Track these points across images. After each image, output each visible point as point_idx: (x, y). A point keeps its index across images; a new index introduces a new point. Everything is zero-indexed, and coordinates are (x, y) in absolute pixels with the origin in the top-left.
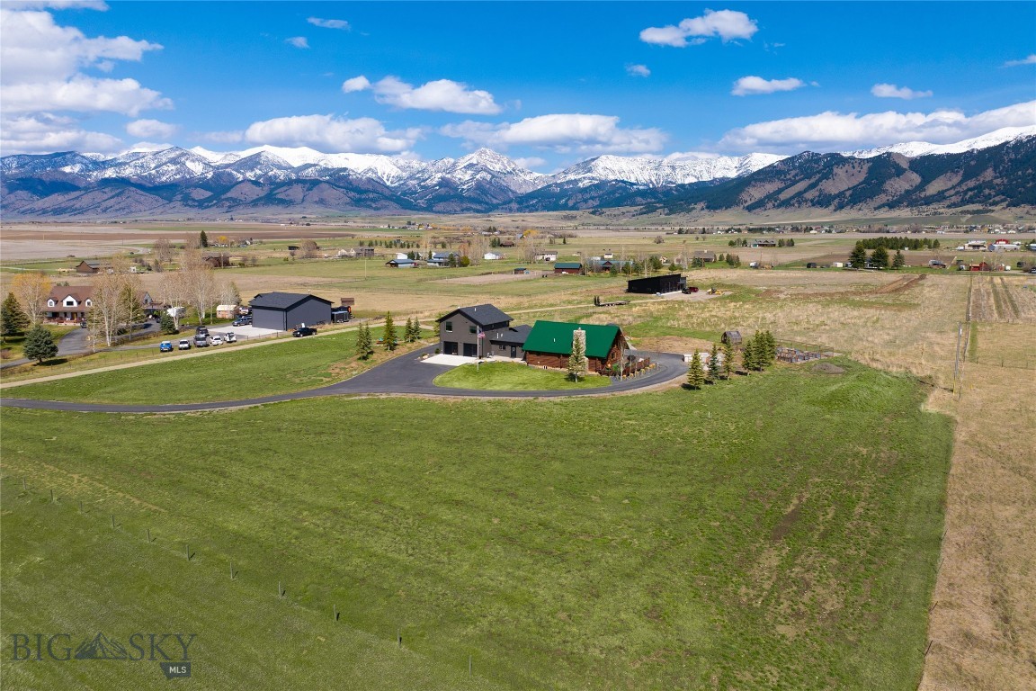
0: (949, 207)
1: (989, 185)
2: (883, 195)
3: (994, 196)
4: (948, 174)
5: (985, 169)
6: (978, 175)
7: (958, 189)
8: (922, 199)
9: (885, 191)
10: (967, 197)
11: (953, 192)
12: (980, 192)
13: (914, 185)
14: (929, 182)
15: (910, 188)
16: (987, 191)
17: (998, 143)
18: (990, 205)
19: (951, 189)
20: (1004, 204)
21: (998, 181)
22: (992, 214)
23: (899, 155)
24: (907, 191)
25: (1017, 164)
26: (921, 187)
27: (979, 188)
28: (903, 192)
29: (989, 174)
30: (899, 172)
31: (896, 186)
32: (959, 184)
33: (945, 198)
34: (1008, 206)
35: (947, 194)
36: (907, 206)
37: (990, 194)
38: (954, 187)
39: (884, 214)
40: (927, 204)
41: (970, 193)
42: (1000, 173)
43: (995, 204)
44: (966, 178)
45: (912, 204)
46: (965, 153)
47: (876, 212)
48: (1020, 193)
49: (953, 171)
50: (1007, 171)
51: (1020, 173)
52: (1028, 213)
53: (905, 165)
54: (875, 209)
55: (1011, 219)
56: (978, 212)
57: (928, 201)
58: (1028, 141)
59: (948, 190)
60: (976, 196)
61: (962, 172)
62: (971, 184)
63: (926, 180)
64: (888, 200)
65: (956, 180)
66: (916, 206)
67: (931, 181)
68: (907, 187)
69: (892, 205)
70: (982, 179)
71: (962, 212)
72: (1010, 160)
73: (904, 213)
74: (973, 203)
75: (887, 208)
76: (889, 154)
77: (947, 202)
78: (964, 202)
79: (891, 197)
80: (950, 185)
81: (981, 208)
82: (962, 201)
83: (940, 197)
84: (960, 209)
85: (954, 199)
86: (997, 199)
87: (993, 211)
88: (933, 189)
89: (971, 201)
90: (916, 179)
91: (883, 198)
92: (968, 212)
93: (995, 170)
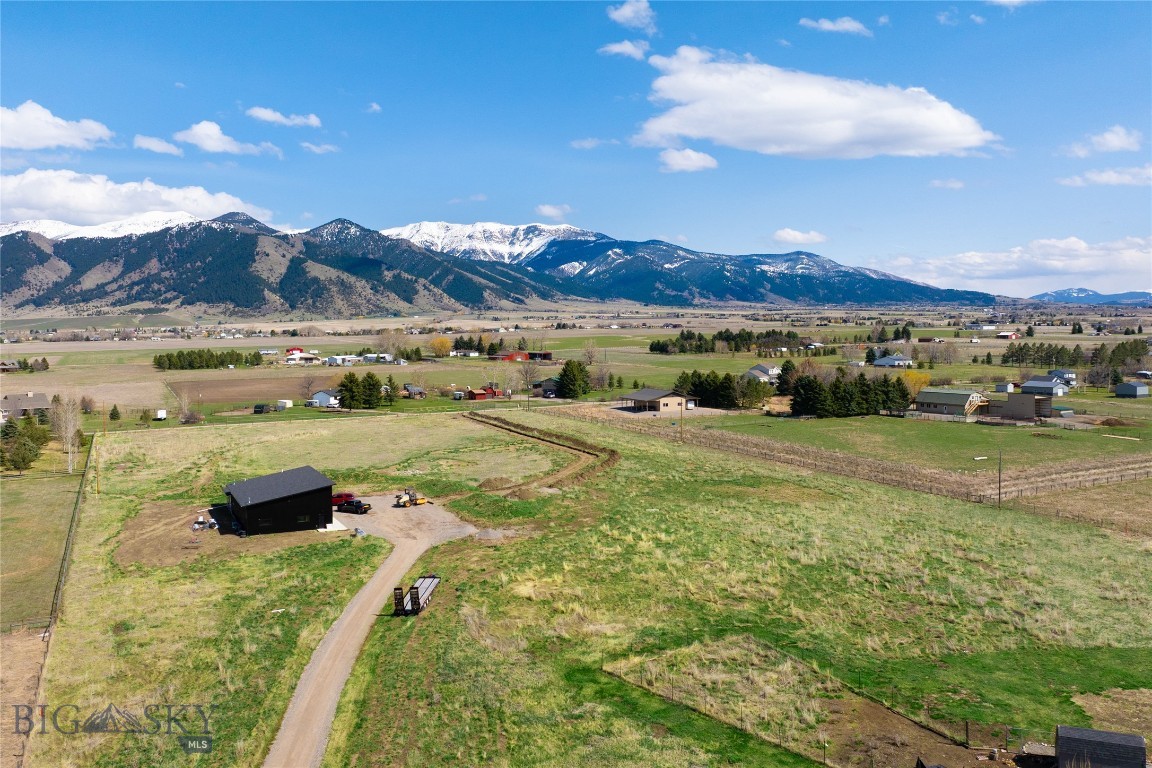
0: (114, 304)
1: (157, 278)
2: (24, 289)
3: (165, 292)
4: (106, 263)
5: (149, 260)
6: (142, 265)
7: (121, 282)
8: (77, 294)
9: (27, 283)
10: (134, 292)
11: (114, 286)
12: (148, 287)
13: (64, 277)
14: (84, 272)
15: (59, 280)
16: (156, 286)
17: (158, 229)
18: (162, 303)
19: (112, 282)
20: (178, 302)
21: (166, 274)
22: (167, 314)
23: (39, 236)
24: (56, 284)
25: (185, 255)
26: (74, 278)
27: (147, 281)
28: (51, 285)
29: (154, 266)
30: (42, 258)
31: (41, 277)
32: (122, 275)
33: (107, 294)
34: (182, 304)
35: (109, 288)
36: (60, 304)
37: (159, 290)
38: (115, 280)
39: (29, 313)
40: (86, 300)
41: (136, 288)
42: (166, 264)
43: (168, 301)
44: (128, 268)
45: (67, 300)
46: (122, 238)
47: (19, 311)
48: (193, 289)
49: (111, 260)
50: (173, 263)
51: (189, 265)
52: (205, 312)
53: (49, 250)
54: (17, 307)
55: (189, 320)
56: (149, 311)
57: (87, 297)
58: (192, 229)
59: (109, 283)
60: (144, 291)
61: (122, 261)
62: (135, 276)
63: (79, 270)
64: (32, 295)
65: (117, 270)
66: (71, 303)
67: (86, 272)
68: (54, 278)
69: (39, 302)
70: (147, 272)
71: (132, 311)
72: (176, 250)
73: (56, 312)
74: (142, 300)
75: (32, 307)
76: (25, 234)
77: (111, 299)
78: (130, 299)
79: (35, 292)
80: (109, 277)
81: (153, 306)
82: (129, 297)
83: (100, 292)
84: (128, 307)
85: (118, 295)
86: (169, 295)
87: (167, 310)
88: (90, 281)
89: (138, 298)
90: (66, 269)
91: (24, 293)
92: (138, 311)
93: (160, 261)
